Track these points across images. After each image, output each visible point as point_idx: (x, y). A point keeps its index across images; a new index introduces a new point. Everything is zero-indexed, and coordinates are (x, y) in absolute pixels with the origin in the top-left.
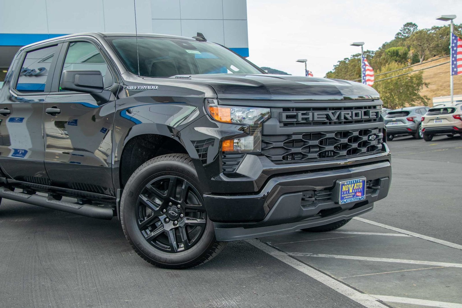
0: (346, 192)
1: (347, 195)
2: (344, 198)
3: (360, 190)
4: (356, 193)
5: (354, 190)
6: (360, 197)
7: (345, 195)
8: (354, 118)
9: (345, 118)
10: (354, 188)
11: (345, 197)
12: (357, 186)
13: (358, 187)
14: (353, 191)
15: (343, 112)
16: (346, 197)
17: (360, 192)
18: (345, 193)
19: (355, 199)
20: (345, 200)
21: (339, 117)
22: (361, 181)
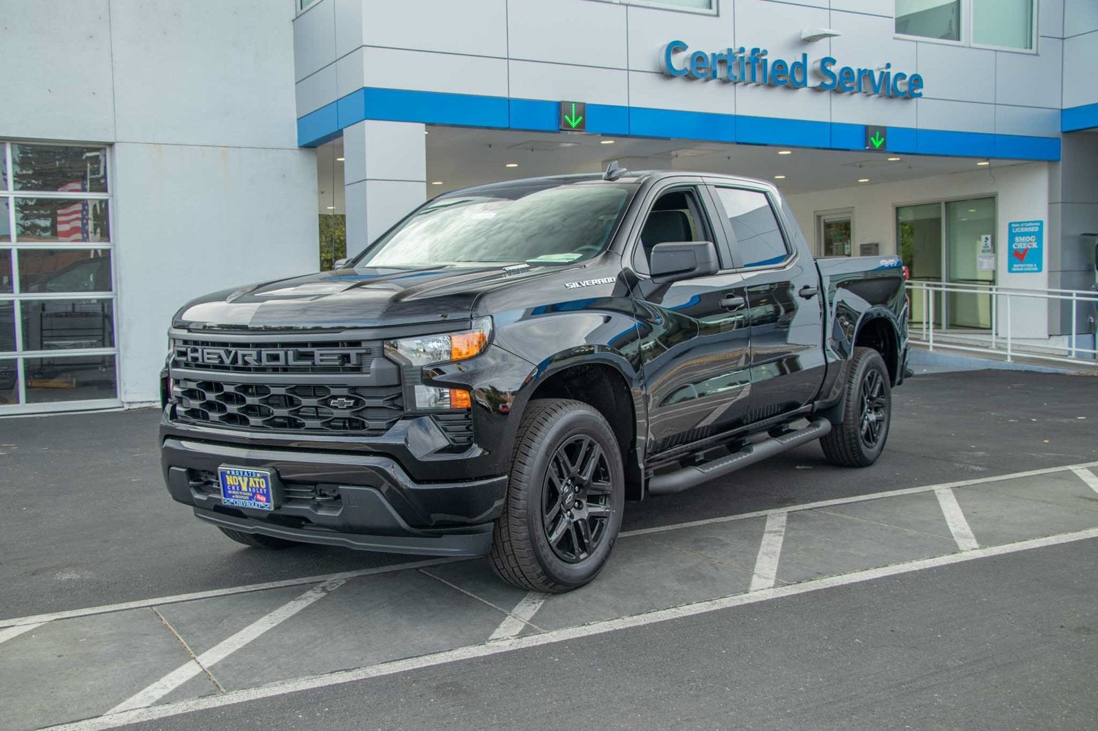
0: (236, 488)
1: (238, 493)
2: (233, 497)
3: (263, 491)
4: (254, 494)
5: (250, 489)
6: (261, 504)
7: (234, 492)
8: (265, 362)
9: (246, 362)
10: (250, 485)
11: (234, 495)
12: (255, 482)
13: (258, 486)
14: (248, 490)
15: (241, 352)
16: (237, 497)
17: (263, 494)
18: (233, 488)
19: (253, 504)
20: (232, 500)
21: (235, 360)
22: (258, 475)
